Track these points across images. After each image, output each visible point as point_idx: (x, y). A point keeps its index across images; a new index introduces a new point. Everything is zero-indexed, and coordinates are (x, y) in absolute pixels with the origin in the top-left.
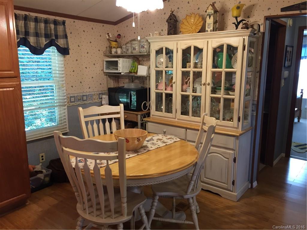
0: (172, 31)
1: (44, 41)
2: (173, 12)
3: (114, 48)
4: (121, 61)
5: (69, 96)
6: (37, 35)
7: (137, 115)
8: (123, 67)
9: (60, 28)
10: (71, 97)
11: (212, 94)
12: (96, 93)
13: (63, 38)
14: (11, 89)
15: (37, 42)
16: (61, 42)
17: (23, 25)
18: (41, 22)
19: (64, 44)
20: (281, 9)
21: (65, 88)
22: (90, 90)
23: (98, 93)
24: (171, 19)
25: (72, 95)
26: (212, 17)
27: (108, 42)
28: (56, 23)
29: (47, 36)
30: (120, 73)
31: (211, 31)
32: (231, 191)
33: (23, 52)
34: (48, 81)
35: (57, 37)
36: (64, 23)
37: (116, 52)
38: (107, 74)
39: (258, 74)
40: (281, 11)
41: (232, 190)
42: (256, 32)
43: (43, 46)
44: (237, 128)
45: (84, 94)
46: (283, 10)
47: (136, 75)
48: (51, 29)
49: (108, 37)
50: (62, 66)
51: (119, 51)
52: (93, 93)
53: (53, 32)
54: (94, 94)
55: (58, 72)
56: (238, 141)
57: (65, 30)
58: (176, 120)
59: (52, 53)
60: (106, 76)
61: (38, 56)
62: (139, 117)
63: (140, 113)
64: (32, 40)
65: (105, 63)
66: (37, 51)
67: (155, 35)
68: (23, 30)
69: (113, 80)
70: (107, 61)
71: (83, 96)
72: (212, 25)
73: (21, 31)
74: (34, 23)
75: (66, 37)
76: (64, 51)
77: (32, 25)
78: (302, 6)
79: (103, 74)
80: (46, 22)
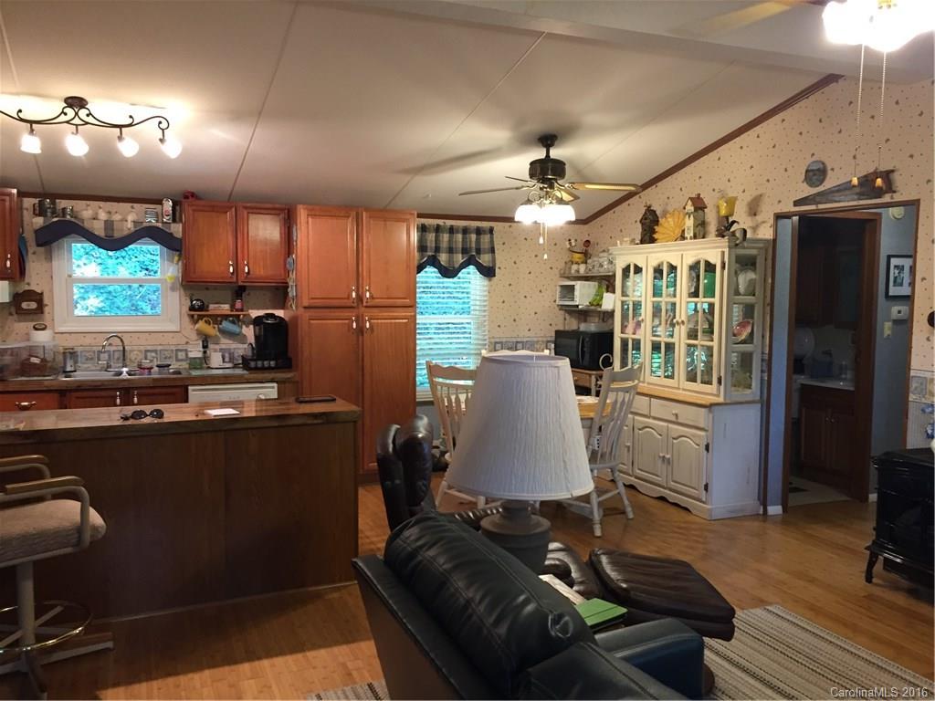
0: (647, 238)
1: (459, 258)
2: (649, 207)
3: (577, 263)
4: (578, 285)
5: (493, 340)
6: (451, 250)
7: (590, 375)
8: (582, 295)
9: (485, 238)
10: (496, 343)
11: (689, 339)
12: (540, 339)
13: (489, 253)
14: (404, 321)
15: (450, 261)
16: (485, 259)
17: (434, 239)
18: (458, 232)
19: (489, 262)
20: (795, 202)
21: (487, 328)
22: (532, 334)
23: (545, 339)
24: (646, 219)
25: (498, 340)
26: (692, 216)
27: (568, 253)
28: (479, 231)
29: (465, 251)
30: (577, 306)
31: (691, 238)
32: (701, 501)
33: (430, 274)
34: (466, 316)
35: (478, 251)
36: (491, 230)
37: (578, 271)
38: (562, 307)
39: (768, 308)
40: (795, 205)
41: (704, 499)
42: (738, 242)
43: (457, 266)
44: (718, 396)
45: (519, 340)
46: (796, 203)
47: (599, 309)
48: (471, 241)
49: (568, 246)
50: (486, 293)
51: (582, 268)
52: (535, 339)
53: (473, 245)
54: (538, 342)
55: (478, 303)
56: (711, 416)
57: (492, 241)
58: (646, 385)
59: (471, 276)
60: (562, 312)
61: (451, 280)
62: (593, 378)
63: (594, 372)
64: (443, 258)
65: (559, 289)
66: (448, 272)
67: (624, 244)
68: (434, 245)
69: (575, 318)
70: (562, 286)
71: (517, 342)
72: (692, 228)
73: (431, 247)
74: (448, 235)
75: (492, 250)
76: (488, 272)
77: (445, 237)
78: (818, 199)
79: (557, 308)
80: (465, 231)
